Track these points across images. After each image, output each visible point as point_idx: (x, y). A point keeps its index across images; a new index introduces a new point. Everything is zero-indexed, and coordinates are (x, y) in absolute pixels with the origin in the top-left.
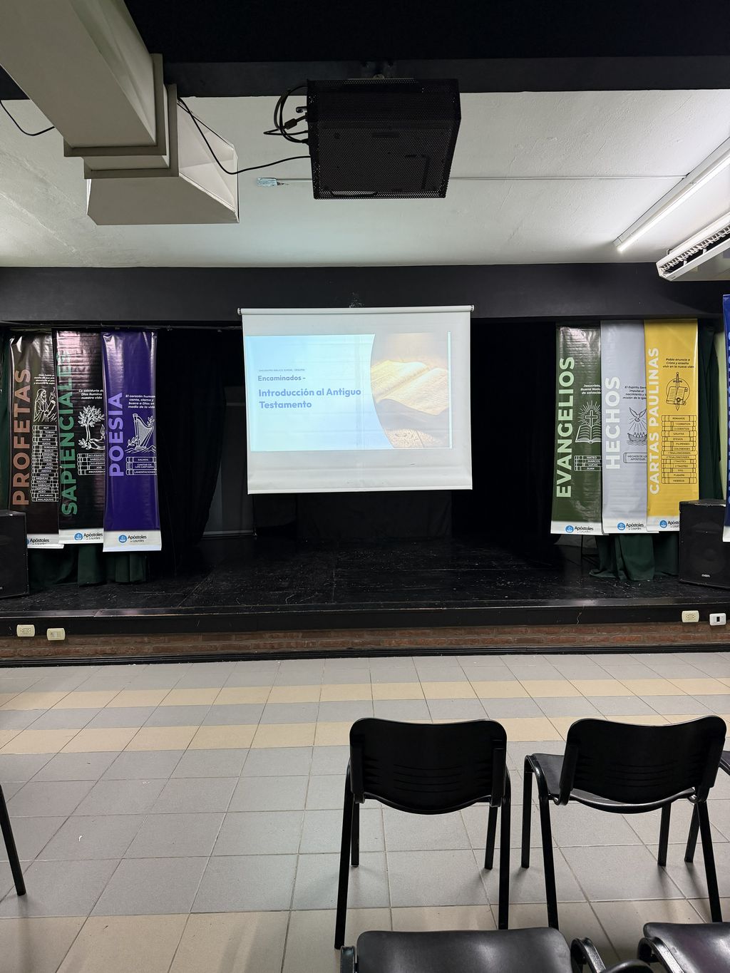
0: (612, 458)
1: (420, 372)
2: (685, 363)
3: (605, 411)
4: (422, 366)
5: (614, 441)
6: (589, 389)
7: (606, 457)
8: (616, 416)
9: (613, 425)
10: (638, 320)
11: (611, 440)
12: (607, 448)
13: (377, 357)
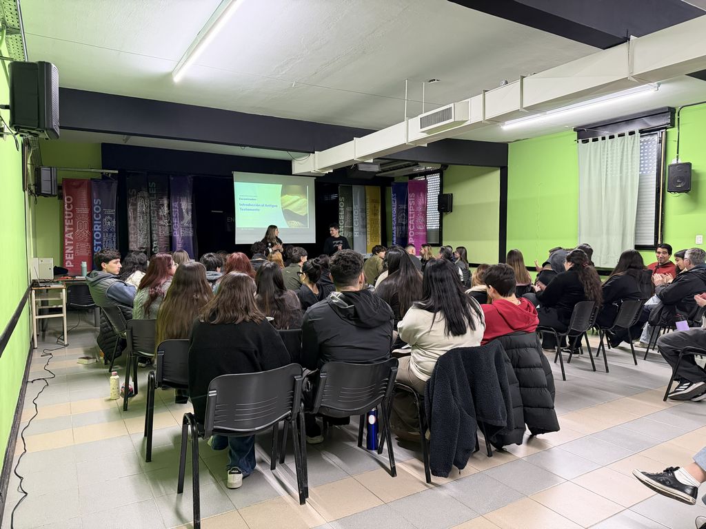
1: (298, 200)
3: (354, 217)
4: (299, 197)
6: (349, 208)
7: (355, 233)
8: (357, 218)
9: (356, 221)
10: (363, 184)
11: (356, 227)
12: (355, 230)
13: (283, 193)
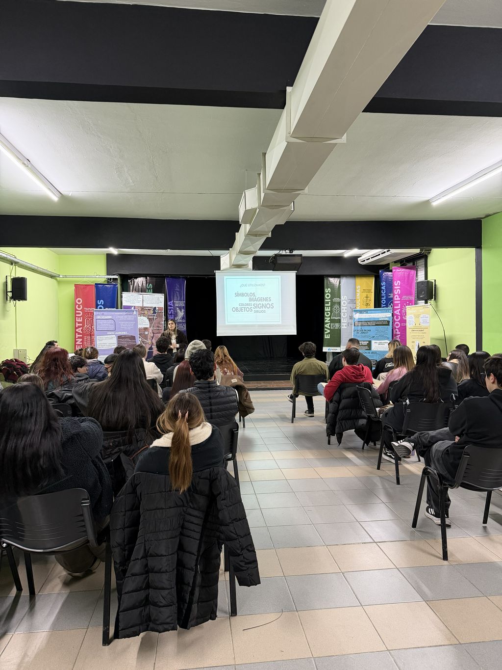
0: (344, 324)
2: (369, 291)
3: (342, 308)
5: (345, 318)
6: (336, 300)
7: (342, 324)
8: (345, 310)
9: (344, 313)
10: (353, 276)
11: (344, 318)
12: (342, 321)
